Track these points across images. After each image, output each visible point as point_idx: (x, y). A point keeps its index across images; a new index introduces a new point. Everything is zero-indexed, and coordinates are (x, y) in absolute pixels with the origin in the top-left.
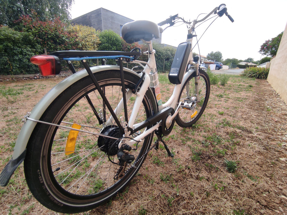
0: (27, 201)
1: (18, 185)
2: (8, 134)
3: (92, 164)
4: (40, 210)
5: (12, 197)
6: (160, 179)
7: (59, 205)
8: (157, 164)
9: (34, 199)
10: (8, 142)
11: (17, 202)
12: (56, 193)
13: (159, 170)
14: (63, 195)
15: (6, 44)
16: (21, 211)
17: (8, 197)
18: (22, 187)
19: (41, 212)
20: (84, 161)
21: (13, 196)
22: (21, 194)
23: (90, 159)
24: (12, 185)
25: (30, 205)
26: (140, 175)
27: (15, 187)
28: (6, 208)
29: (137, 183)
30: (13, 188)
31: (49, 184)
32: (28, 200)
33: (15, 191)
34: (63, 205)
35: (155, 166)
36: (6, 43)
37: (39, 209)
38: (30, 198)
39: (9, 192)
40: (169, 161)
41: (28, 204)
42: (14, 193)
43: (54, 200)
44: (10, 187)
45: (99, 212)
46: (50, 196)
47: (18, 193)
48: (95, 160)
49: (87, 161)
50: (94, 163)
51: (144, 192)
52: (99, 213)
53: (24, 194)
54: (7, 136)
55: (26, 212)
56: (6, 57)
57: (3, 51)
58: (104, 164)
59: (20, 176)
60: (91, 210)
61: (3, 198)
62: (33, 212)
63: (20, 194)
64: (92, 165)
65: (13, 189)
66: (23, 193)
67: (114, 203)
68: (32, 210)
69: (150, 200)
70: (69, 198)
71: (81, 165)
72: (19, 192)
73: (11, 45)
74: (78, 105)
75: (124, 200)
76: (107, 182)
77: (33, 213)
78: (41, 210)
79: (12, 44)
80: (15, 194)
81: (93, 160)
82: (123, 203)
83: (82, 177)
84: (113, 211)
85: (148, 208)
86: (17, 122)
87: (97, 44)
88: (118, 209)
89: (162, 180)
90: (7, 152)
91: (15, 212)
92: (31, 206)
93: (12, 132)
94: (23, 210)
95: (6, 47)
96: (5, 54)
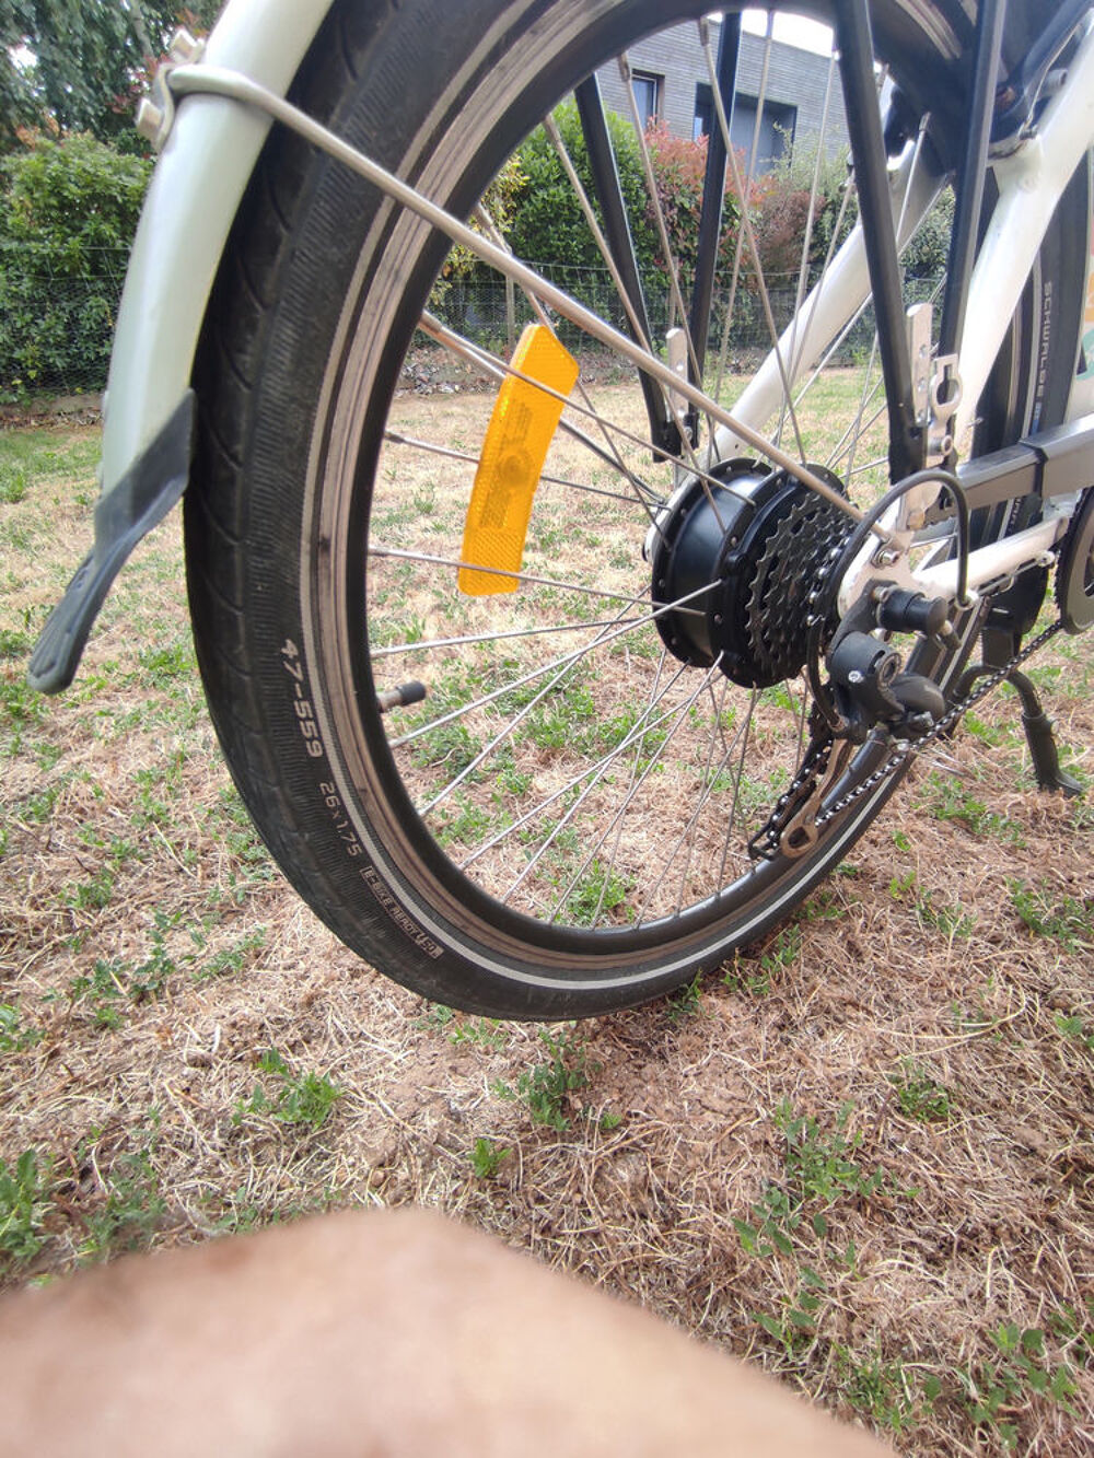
0: (229, 912)
1: (183, 830)
2: (129, 619)
3: (539, 782)
4: (292, 966)
5: (165, 880)
6: (1008, 914)
7: (419, 942)
8: (967, 824)
9: (259, 909)
10: (130, 649)
11: (185, 909)
12: (398, 861)
13: (989, 861)
14: (442, 891)
15: (96, 230)
16: (208, 952)
17: (146, 875)
18: (200, 841)
19: (304, 977)
20: (492, 763)
21: (167, 876)
22: (200, 873)
23: (525, 758)
24: (161, 829)
25: (245, 931)
26: (854, 875)
27: (173, 840)
28: (140, 927)
29: (846, 917)
30: (165, 840)
31: (358, 784)
32: (236, 908)
33: (173, 854)
34: (439, 951)
35: (951, 834)
36: (94, 226)
37: (289, 962)
38: (240, 899)
39: (148, 856)
40: (1050, 818)
41: (235, 925)
42: (171, 865)
43: (393, 905)
44: (151, 835)
45: (626, 1041)
46: (369, 874)
47: (186, 869)
48: (556, 763)
49: (510, 762)
50: (552, 777)
51: (909, 977)
52: (624, 1046)
53: (215, 876)
54: (128, 628)
55: (231, 962)
56: (102, 301)
57: (85, 269)
58: (612, 791)
59: (192, 793)
60: (573, 1023)
61: (123, 878)
62: (260, 967)
63: (195, 873)
64: (541, 788)
65: (164, 847)
66: (208, 871)
67: (712, 1006)
68: (257, 957)
69: (970, 1035)
70: (476, 920)
71: (482, 782)
72: (191, 863)
73: (114, 235)
74: (430, 507)
75: (777, 1001)
76: (646, 886)
77: (262, 971)
78: (302, 965)
79: (118, 225)
80: (172, 869)
81: (546, 763)
82: (774, 1017)
83: (493, 841)
84: (712, 1051)
85: (957, 1078)
86: (164, 575)
87: (504, 195)
88: (744, 1047)
89: (1027, 927)
90: (128, 687)
91: (180, 951)
92: (252, 937)
93: (145, 611)
94: (215, 951)
95: (93, 245)
96: (92, 281)
